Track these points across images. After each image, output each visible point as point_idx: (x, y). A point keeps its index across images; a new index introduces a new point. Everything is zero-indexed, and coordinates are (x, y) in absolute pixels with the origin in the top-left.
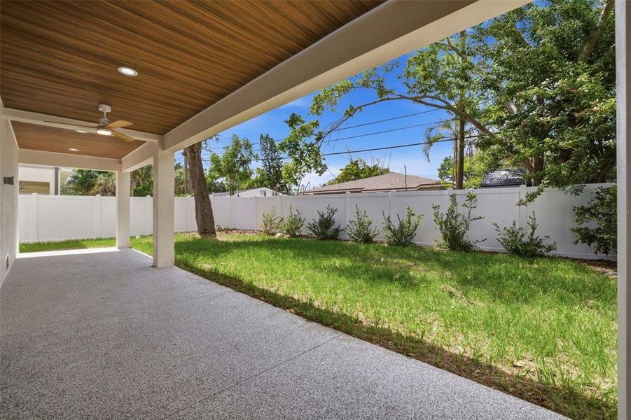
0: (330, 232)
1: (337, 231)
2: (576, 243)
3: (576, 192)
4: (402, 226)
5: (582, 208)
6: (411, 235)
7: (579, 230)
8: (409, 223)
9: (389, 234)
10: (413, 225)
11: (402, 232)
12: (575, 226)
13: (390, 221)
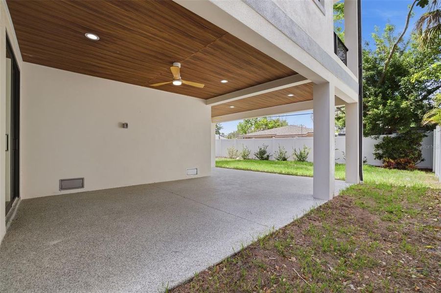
0: (265, 156)
1: (268, 156)
2: (375, 159)
3: (376, 138)
4: (301, 153)
5: (377, 145)
6: (305, 157)
7: (376, 154)
8: (305, 151)
9: (295, 157)
10: (306, 153)
11: (301, 156)
12: (374, 152)
13: (295, 151)
